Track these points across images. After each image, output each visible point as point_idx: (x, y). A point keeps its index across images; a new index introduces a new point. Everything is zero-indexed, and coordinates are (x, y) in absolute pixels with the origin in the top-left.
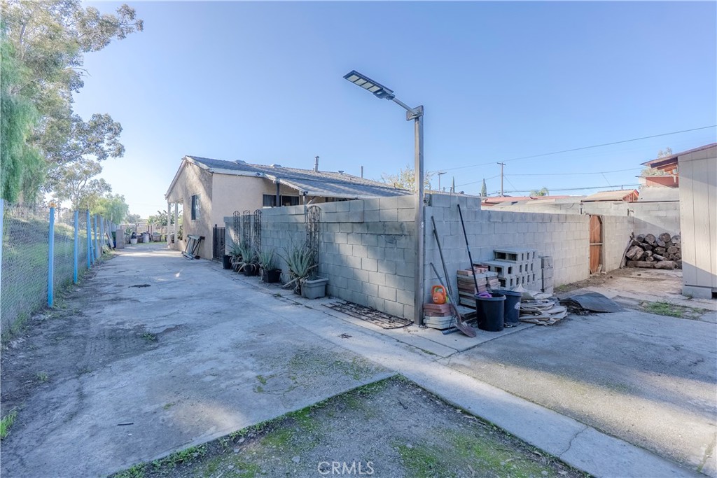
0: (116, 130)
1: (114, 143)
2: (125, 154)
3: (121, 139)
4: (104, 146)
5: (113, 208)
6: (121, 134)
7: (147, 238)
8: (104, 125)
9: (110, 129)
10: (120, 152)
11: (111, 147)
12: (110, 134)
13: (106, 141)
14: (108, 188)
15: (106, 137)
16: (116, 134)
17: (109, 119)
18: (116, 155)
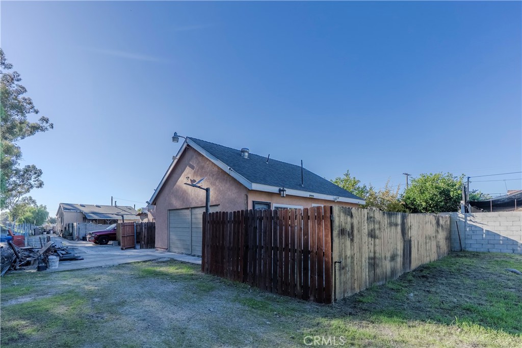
0: (39, 173)
1: (37, 180)
2: (44, 186)
3: (42, 178)
4: (32, 182)
5: (38, 214)
6: (42, 175)
7: (52, 232)
8: (32, 171)
9: (35, 173)
10: (41, 185)
11: (36, 183)
12: (35, 176)
13: (33, 179)
14: (34, 202)
15: (33, 177)
16: (39, 176)
17: (34, 167)
18: (38, 187)
